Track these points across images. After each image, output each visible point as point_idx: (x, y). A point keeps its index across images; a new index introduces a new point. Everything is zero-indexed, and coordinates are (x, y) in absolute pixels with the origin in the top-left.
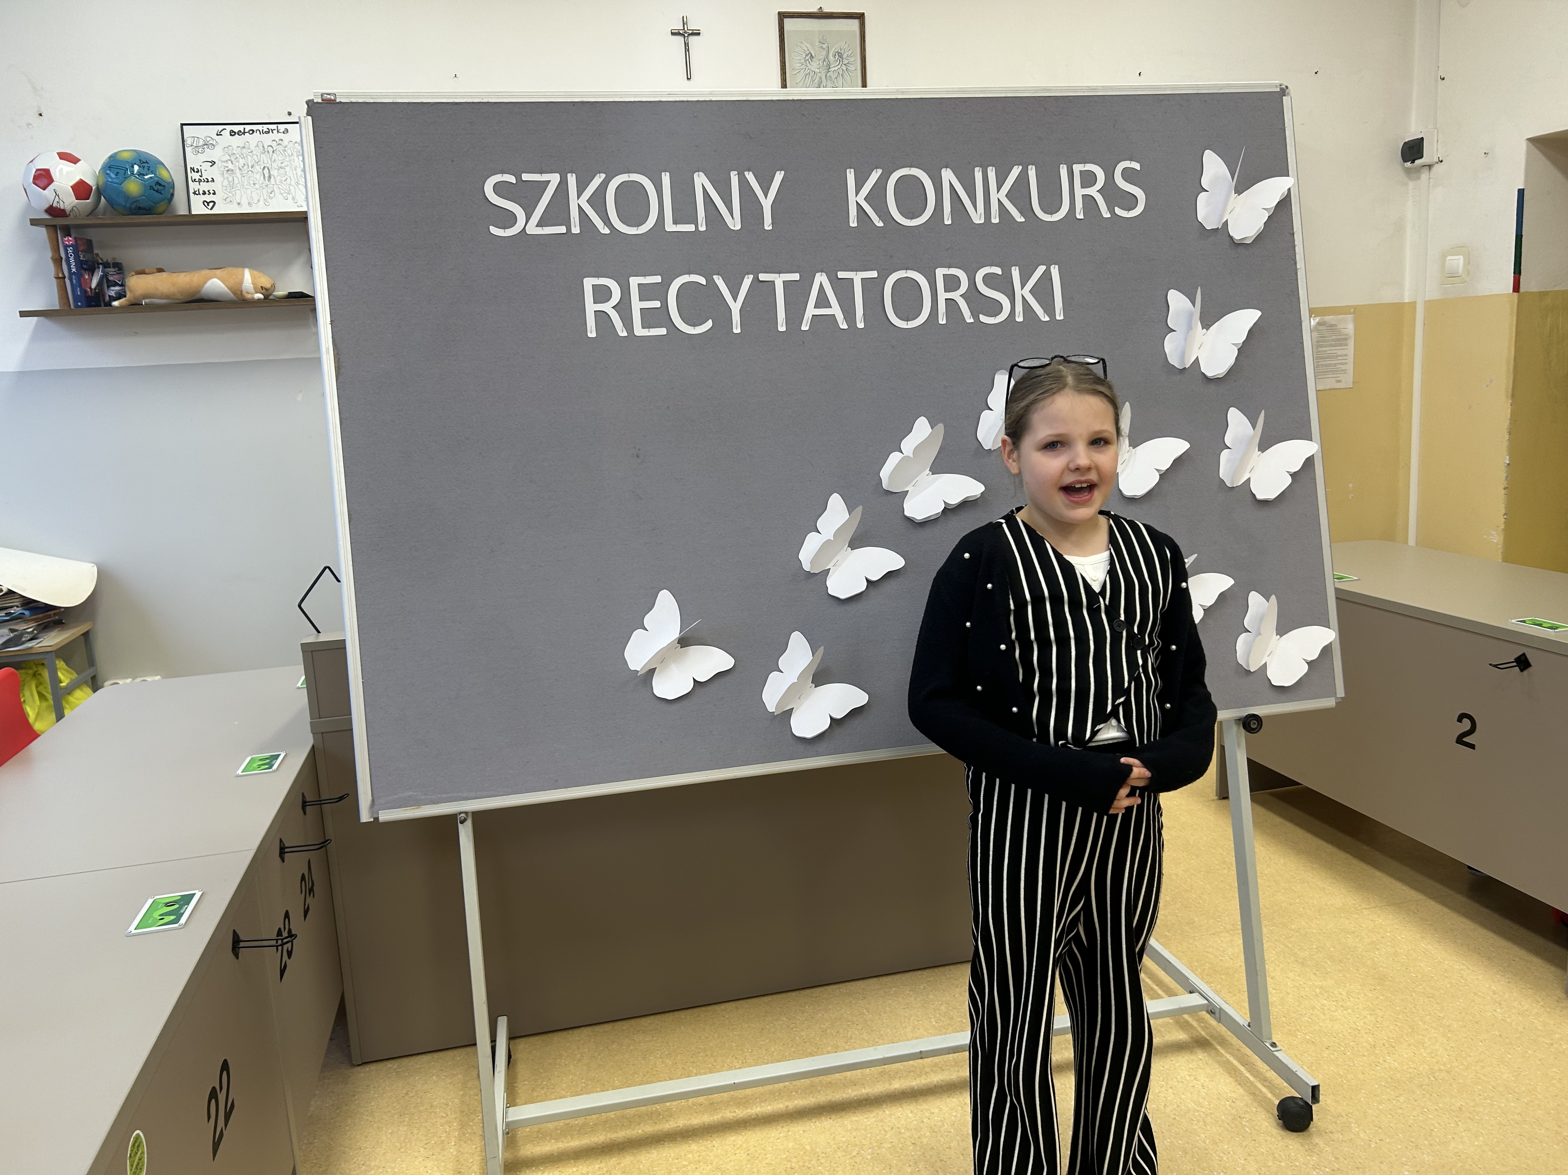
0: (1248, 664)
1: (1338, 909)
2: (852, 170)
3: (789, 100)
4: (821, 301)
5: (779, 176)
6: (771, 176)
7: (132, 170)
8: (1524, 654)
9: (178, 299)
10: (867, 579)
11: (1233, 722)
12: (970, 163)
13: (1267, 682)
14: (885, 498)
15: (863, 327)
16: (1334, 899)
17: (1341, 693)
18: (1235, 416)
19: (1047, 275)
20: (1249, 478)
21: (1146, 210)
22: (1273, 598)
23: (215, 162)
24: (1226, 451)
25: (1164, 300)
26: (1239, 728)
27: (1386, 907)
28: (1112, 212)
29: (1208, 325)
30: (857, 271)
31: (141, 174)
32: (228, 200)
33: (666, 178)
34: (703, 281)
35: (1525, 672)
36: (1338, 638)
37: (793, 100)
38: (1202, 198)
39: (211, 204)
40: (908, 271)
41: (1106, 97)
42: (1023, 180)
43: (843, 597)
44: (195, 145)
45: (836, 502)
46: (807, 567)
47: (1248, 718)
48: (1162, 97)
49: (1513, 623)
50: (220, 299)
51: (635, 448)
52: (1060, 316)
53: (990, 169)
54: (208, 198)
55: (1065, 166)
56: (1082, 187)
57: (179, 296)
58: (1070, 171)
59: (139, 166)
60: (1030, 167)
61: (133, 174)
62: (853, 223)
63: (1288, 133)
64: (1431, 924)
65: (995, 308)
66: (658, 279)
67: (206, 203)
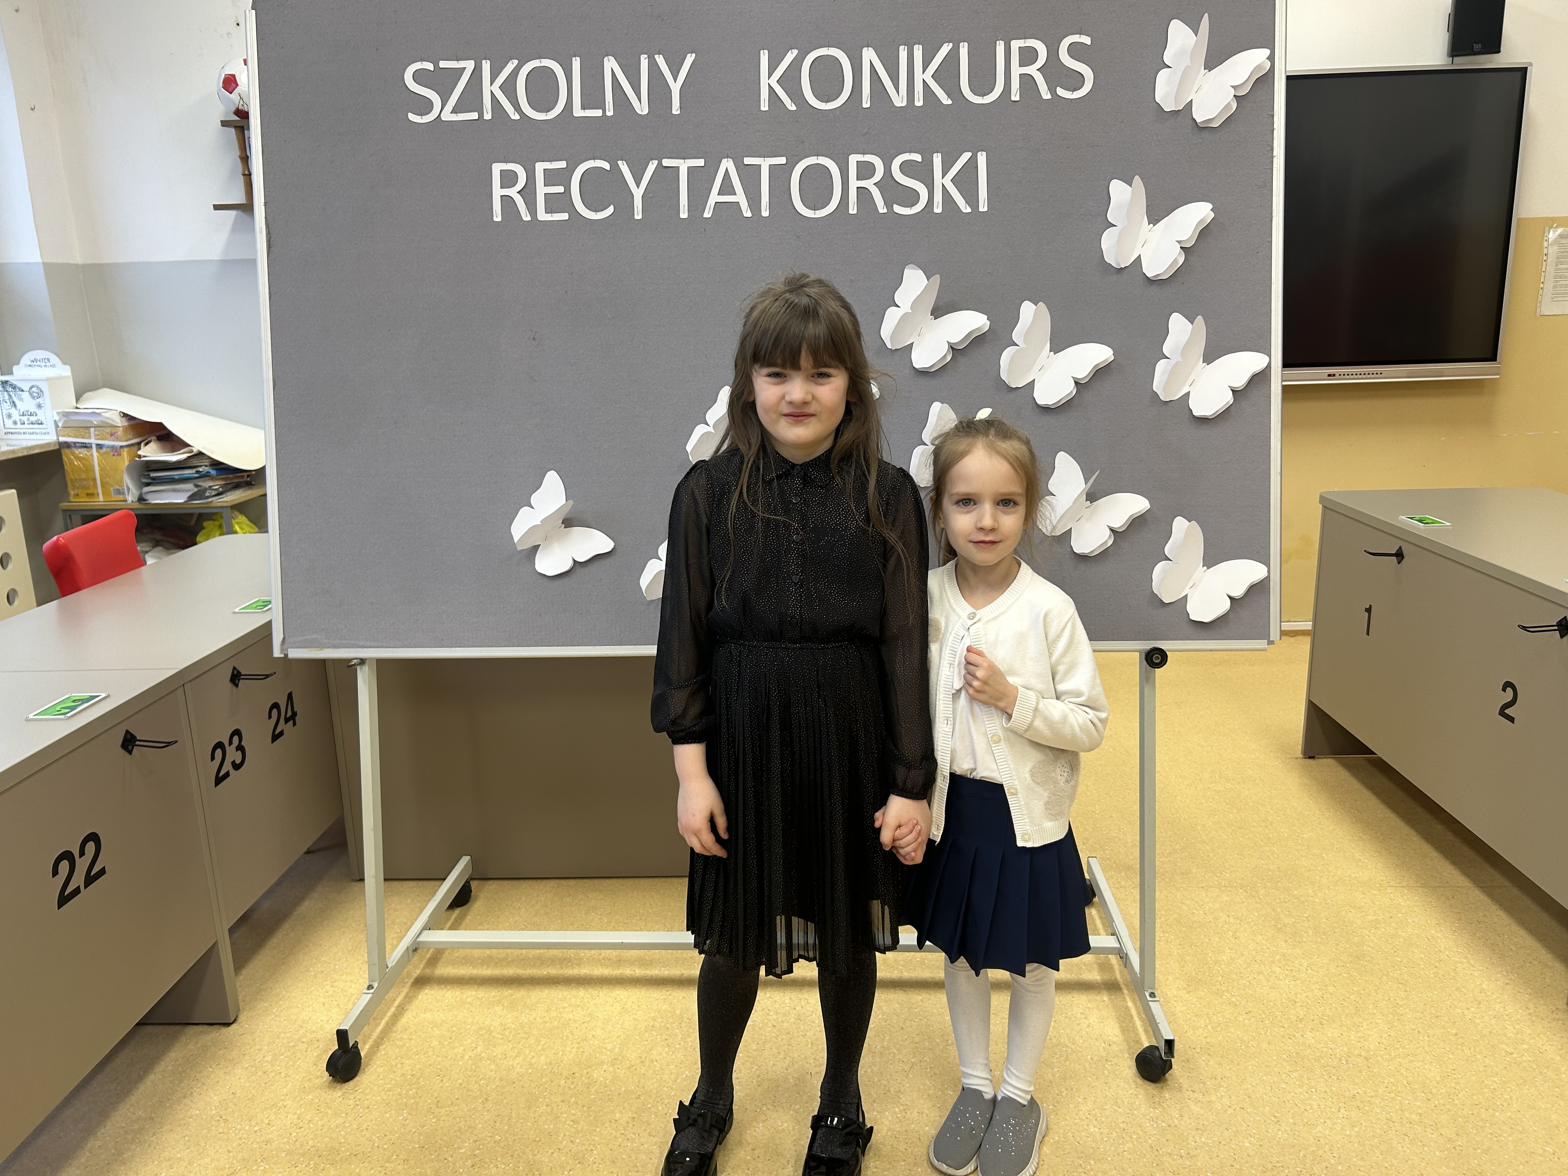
0: (1161, 595)
1: (1360, 882)
2: (766, 51)
4: (727, 188)
5: (690, 59)
15: (768, 215)
17: (1275, 634)
18: (1177, 322)
20: (1189, 393)
24: (1163, 362)
28: (1052, 91)
33: (576, 63)
34: (606, 166)
35: (1565, 639)
38: (1162, 75)
45: (724, 395)
47: (1153, 652)
51: (532, 331)
52: (983, 207)
53: (916, 47)
55: (1002, 43)
60: (961, 44)
65: (911, 197)
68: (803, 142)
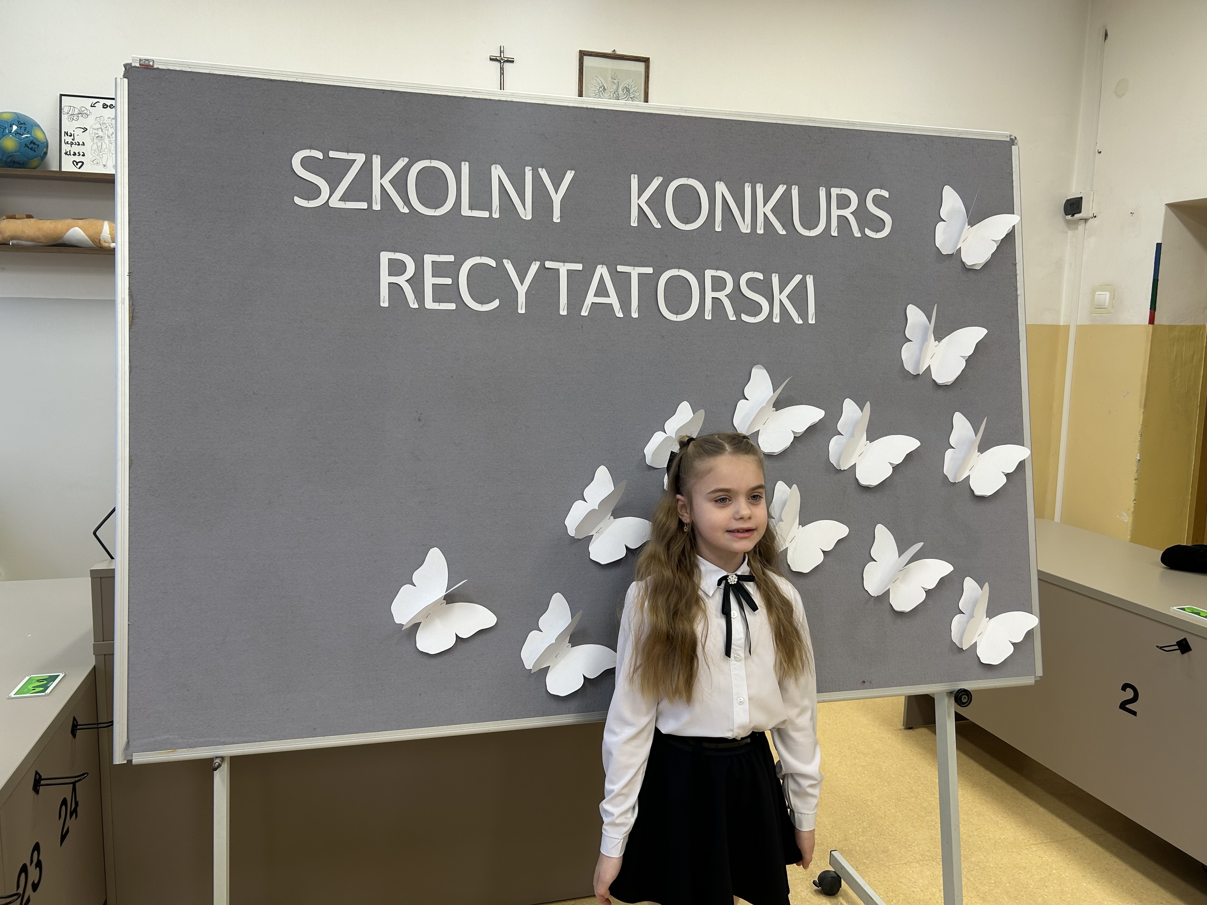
0: (961, 643)
1: (1010, 844)
2: (636, 176)
3: (584, 108)
4: (602, 291)
5: (569, 175)
6: (563, 174)
7: (10, 128)
8: (1185, 639)
9: (41, 242)
10: (626, 547)
11: (945, 694)
12: (741, 179)
13: (977, 659)
14: (647, 472)
15: (637, 317)
16: (1006, 833)
17: (1039, 672)
18: (960, 421)
19: (803, 284)
20: (970, 475)
21: (891, 233)
22: (986, 586)
23: (87, 129)
24: (950, 451)
25: (903, 313)
26: (949, 700)
27: (1051, 843)
28: (862, 231)
29: (940, 338)
30: (634, 266)
31: (18, 133)
32: (95, 162)
33: (465, 168)
34: (493, 263)
35: (1186, 655)
36: (1039, 624)
37: (587, 108)
38: (940, 226)
39: (80, 164)
40: (680, 270)
41: (863, 132)
42: (786, 197)
43: (603, 563)
44: (70, 113)
45: (602, 474)
46: (572, 532)
47: (961, 692)
48: (910, 137)
49: (1174, 610)
50: (79, 245)
51: (417, 412)
52: (812, 321)
53: (758, 185)
54: (78, 159)
55: (824, 189)
56: (838, 209)
57: (43, 240)
58: (828, 193)
59: (18, 127)
60: (793, 187)
61: (10, 132)
62: (634, 223)
63: (1015, 177)
64: (1089, 863)
65: (756, 309)
66: (451, 258)
67: (75, 163)
68: (666, 256)
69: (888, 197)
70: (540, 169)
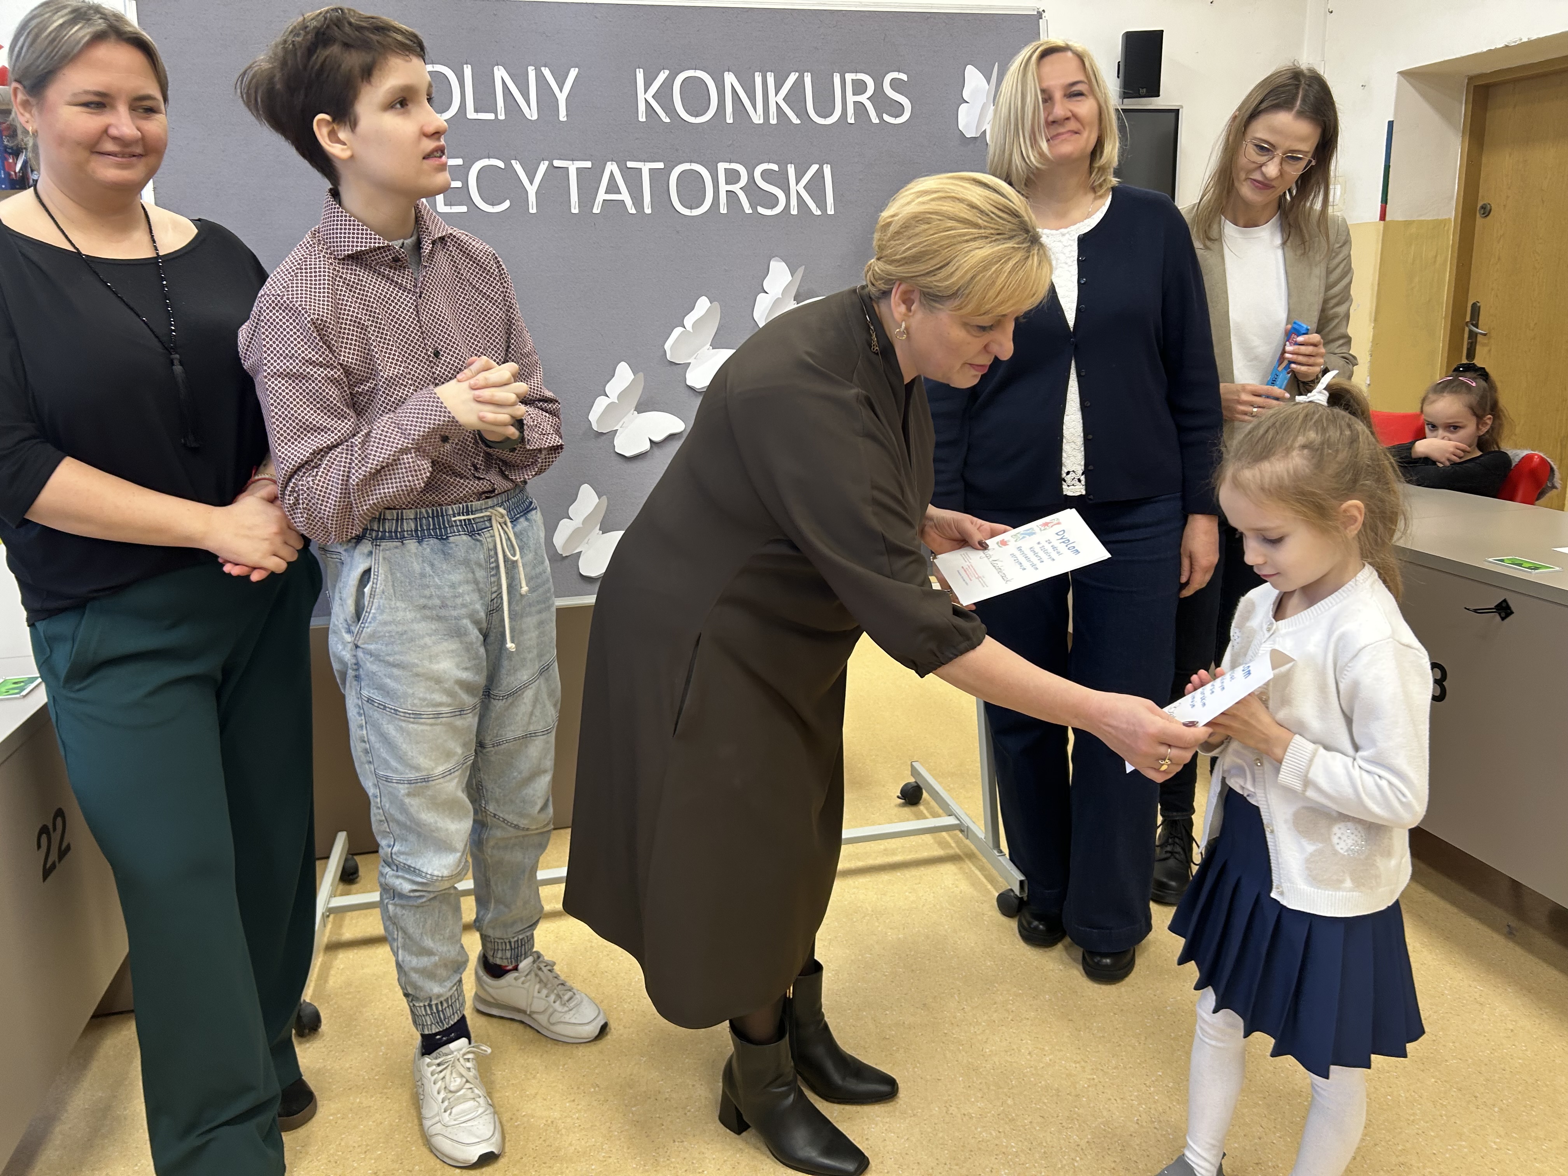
2: (642, 70)
3: (583, 3)
4: (613, 188)
5: (573, 73)
6: (566, 73)
10: (650, 440)
12: (751, 68)
14: (667, 367)
15: (650, 212)
19: (820, 173)
21: (911, 117)
28: (880, 116)
30: (644, 162)
33: (468, 71)
34: (501, 164)
38: (963, 109)
40: (692, 164)
41: (877, 13)
42: (799, 86)
43: (628, 454)
45: (623, 368)
46: (595, 427)
48: (928, 15)
52: (830, 211)
53: (768, 74)
55: (838, 75)
56: (854, 94)
58: (843, 78)
60: (806, 74)
65: (771, 201)
66: (460, 161)
68: (677, 150)
69: (906, 79)
70: (543, 69)
